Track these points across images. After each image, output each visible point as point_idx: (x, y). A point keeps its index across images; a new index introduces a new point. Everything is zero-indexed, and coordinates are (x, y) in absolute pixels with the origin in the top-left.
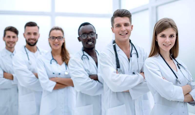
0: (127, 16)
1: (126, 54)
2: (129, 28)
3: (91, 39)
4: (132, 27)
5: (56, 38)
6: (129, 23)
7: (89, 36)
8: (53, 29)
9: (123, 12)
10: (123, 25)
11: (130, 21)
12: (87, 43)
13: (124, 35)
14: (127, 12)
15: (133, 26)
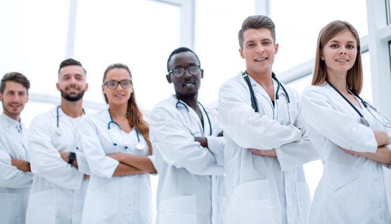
0: (266, 27)
1: (267, 92)
2: (270, 48)
3: (190, 77)
4: (277, 47)
5: (119, 83)
6: (271, 39)
7: (187, 72)
8: (111, 68)
9: (259, 20)
10: (259, 44)
11: (273, 35)
12: (184, 86)
13: (261, 60)
14: (266, 19)
15: (278, 45)
